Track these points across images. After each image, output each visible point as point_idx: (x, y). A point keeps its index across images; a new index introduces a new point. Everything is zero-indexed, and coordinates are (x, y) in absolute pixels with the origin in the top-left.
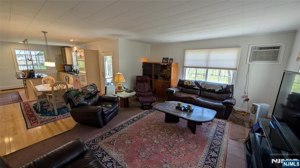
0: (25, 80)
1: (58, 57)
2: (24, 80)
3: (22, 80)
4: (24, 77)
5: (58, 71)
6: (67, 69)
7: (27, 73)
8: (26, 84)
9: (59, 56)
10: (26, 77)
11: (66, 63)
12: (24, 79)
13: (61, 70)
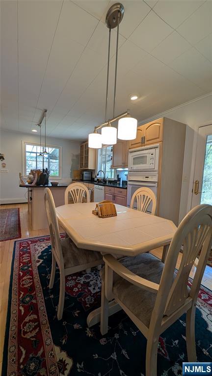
0: (31, 191)
1: (75, 158)
2: (30, 189)
3: (27, 190)
4: (31, 183)
5: (72, 180)
6: (86, 177)
7: (37, 174)
8: (31, 199)
9: (77, 156)
10: (33, 184)
11: (87, 167)
12: (30, 187)
13: (77, 178)
